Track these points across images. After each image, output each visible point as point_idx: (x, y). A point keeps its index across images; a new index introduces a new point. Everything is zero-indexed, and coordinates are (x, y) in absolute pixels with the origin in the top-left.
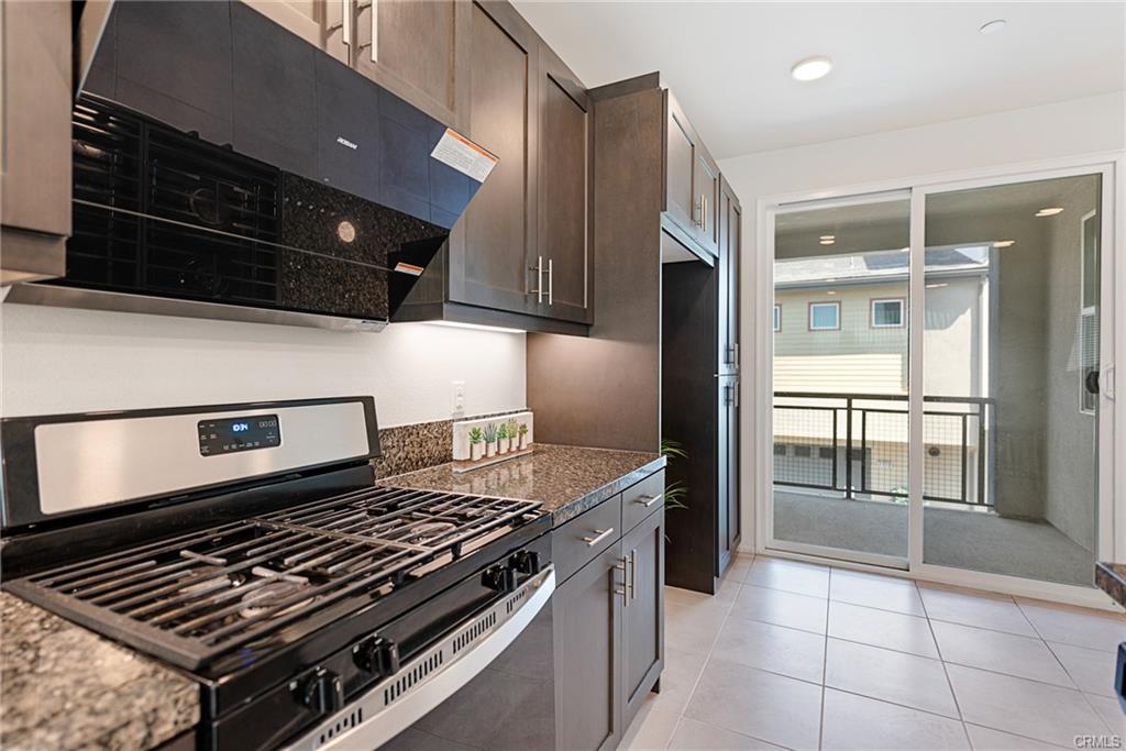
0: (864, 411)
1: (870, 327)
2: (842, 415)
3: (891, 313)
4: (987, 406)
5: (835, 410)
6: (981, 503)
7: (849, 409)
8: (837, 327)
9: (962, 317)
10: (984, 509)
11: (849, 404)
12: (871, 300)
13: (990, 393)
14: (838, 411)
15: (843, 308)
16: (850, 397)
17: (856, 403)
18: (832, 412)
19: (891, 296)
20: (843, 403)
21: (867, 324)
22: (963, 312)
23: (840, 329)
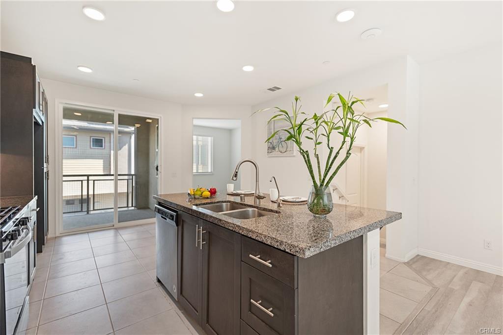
0: (94, 181)
1: (91, 148)
2: (85, 183)
3: (98, 143)
4: (134, 177)
5: (82, 181)
6: (132, 206)
7: (88, 180)
8: (75, 147)
9: (124, 147)
10: (133, 208)
11: (88, 178)
12: (91, 137)
13: (135, 172)
14: (83, 181)
15: (78, 139)
16: (88, 176)
17: (90, 178)
18: (81, 182)
19: (98, 136)
20: (86, 178)
21: (89, 146)
22: (125, 145)
23: (76, 148)
